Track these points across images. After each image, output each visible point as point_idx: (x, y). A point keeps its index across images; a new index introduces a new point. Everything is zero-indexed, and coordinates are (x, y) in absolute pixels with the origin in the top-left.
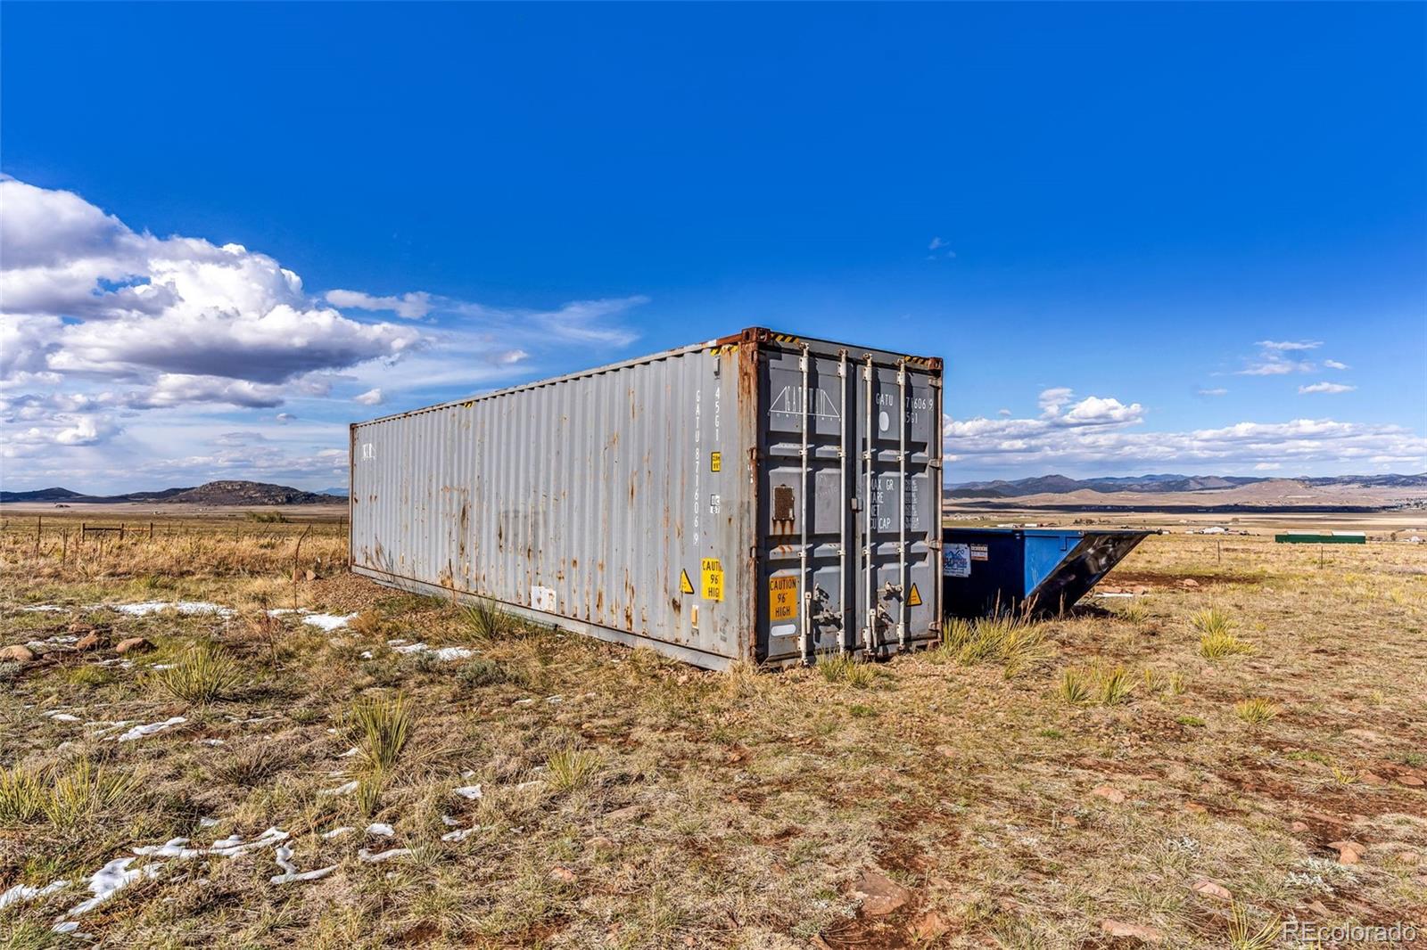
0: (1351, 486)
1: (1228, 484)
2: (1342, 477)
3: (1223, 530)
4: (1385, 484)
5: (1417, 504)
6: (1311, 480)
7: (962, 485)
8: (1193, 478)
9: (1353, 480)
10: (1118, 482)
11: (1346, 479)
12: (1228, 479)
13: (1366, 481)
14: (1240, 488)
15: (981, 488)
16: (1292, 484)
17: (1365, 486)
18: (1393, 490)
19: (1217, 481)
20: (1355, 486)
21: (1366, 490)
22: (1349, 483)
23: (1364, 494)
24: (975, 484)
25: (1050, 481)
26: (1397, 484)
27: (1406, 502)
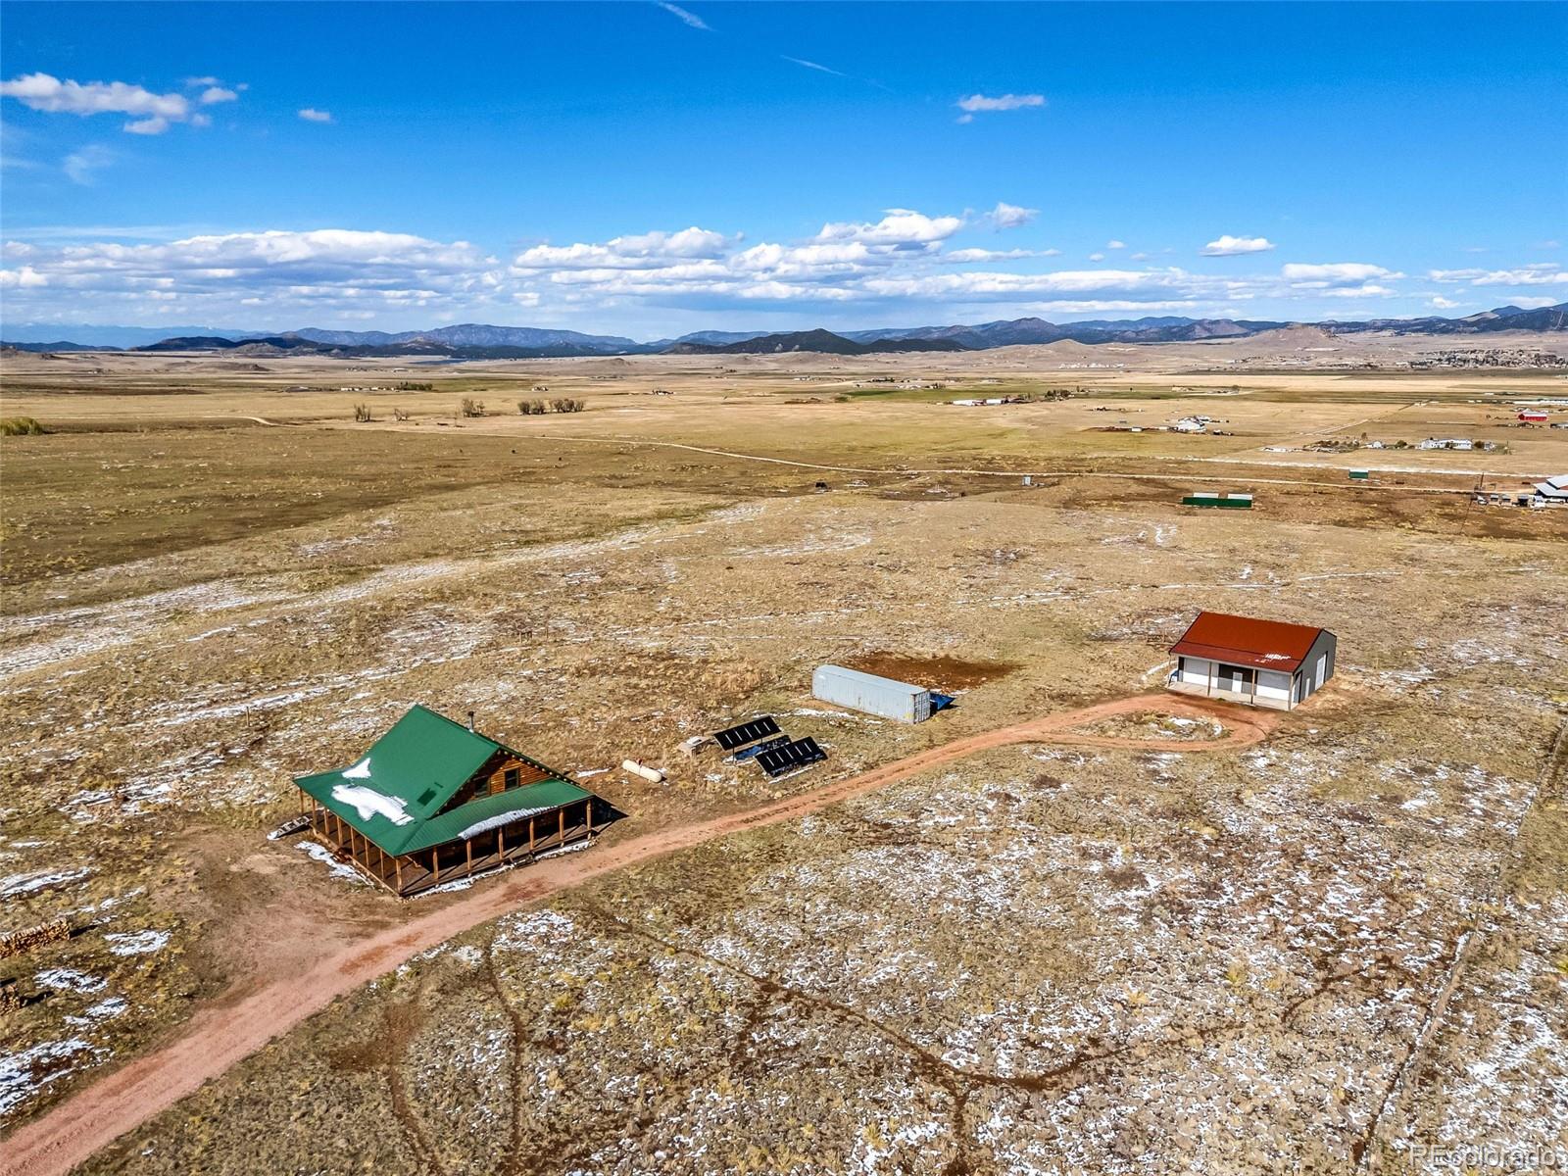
0: (1383, 333)
1: (1238, 330)
2: (1374, 322)
4: (1422, 331)
5: (1449, 360)
7: (911, 332)
8: (1200, 323)
9: (1386, 325)
10: (1109, 328)
11: (1379, 325)
12: (1241, 323)
13: (1400, 327)
14: (1254, 337)
15: (935, 336)
16: (1312, 330)
17: (1398, 334)
18: (1431, 338)
19: (1226, 326)
20: (1386, 333)
21: (1399, 339)
22: (1381, 329)
23: (1395, 345)
24: (928, 330)
25: (1024, 326)
26: (1435, 331)
27: (1438, 356)
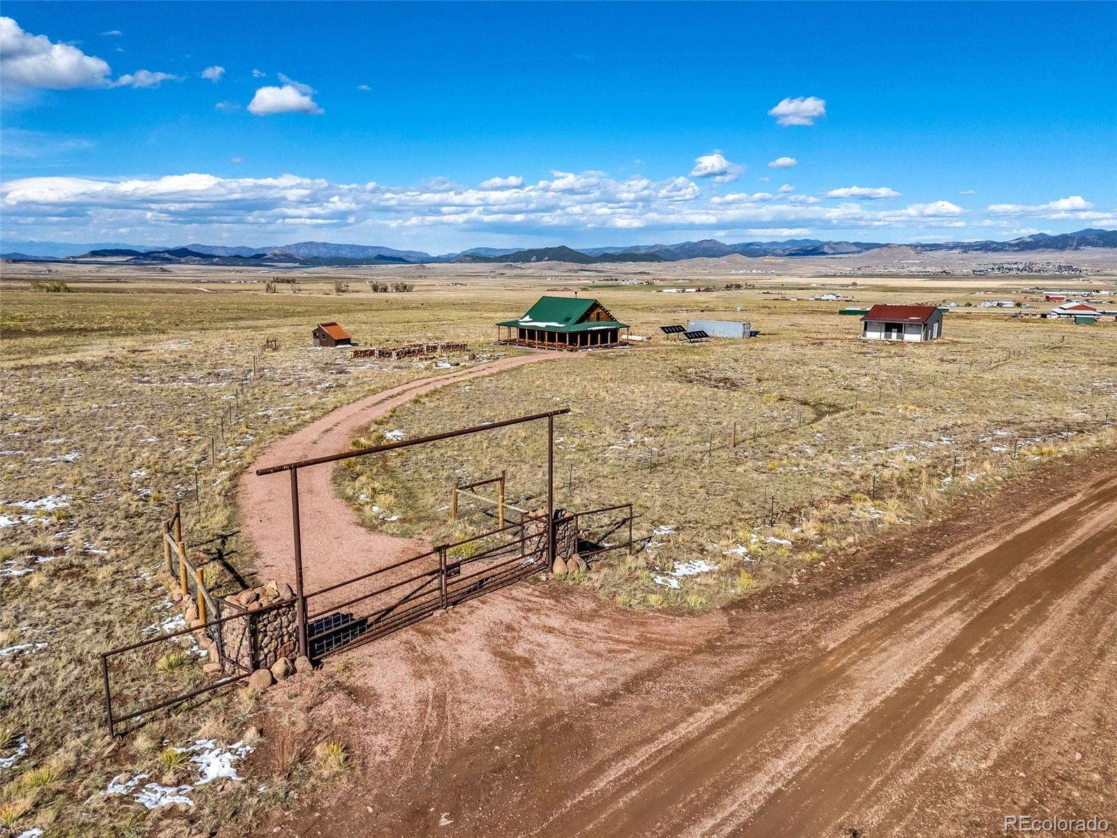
1: (855, 249)
2: (947, 244)
3: (834, 298)
4: (980, 250)
5: (999, 269)
6: (923, 246)
8: (828, 243)
9: (956, 246)
10: (764, 247)
11: (951, 245)
12: (856, 244)
13: (966, 247)
14: (865, 253)
15: (643, 252)
16: (905, 249)
17: (964, 252)
18: (985, 255)
19: (846, 246)
20: (956, 251)
21: (965, 255)
22: (952, 248)
23: (962, 259)
24: (638, 248)
25: (705, 245)
26: (989, 250)
27: (991, 266)
